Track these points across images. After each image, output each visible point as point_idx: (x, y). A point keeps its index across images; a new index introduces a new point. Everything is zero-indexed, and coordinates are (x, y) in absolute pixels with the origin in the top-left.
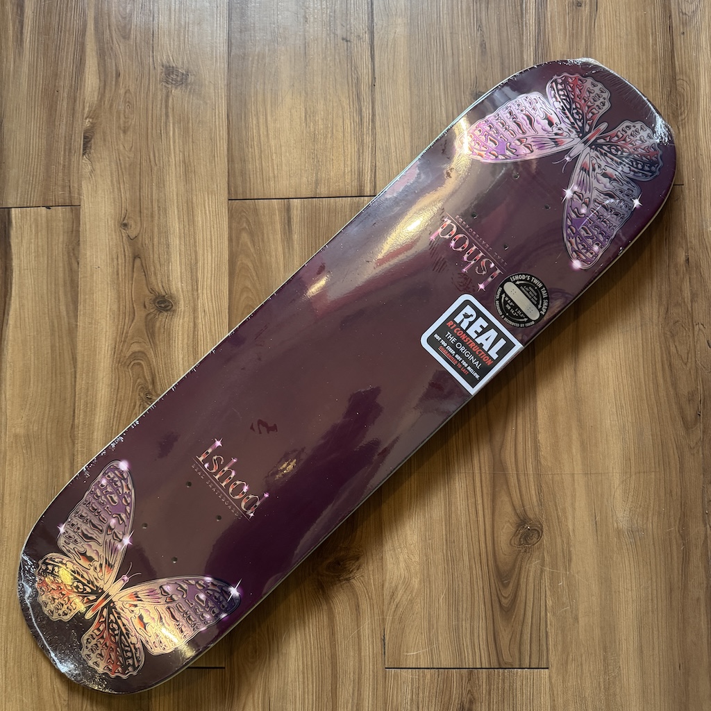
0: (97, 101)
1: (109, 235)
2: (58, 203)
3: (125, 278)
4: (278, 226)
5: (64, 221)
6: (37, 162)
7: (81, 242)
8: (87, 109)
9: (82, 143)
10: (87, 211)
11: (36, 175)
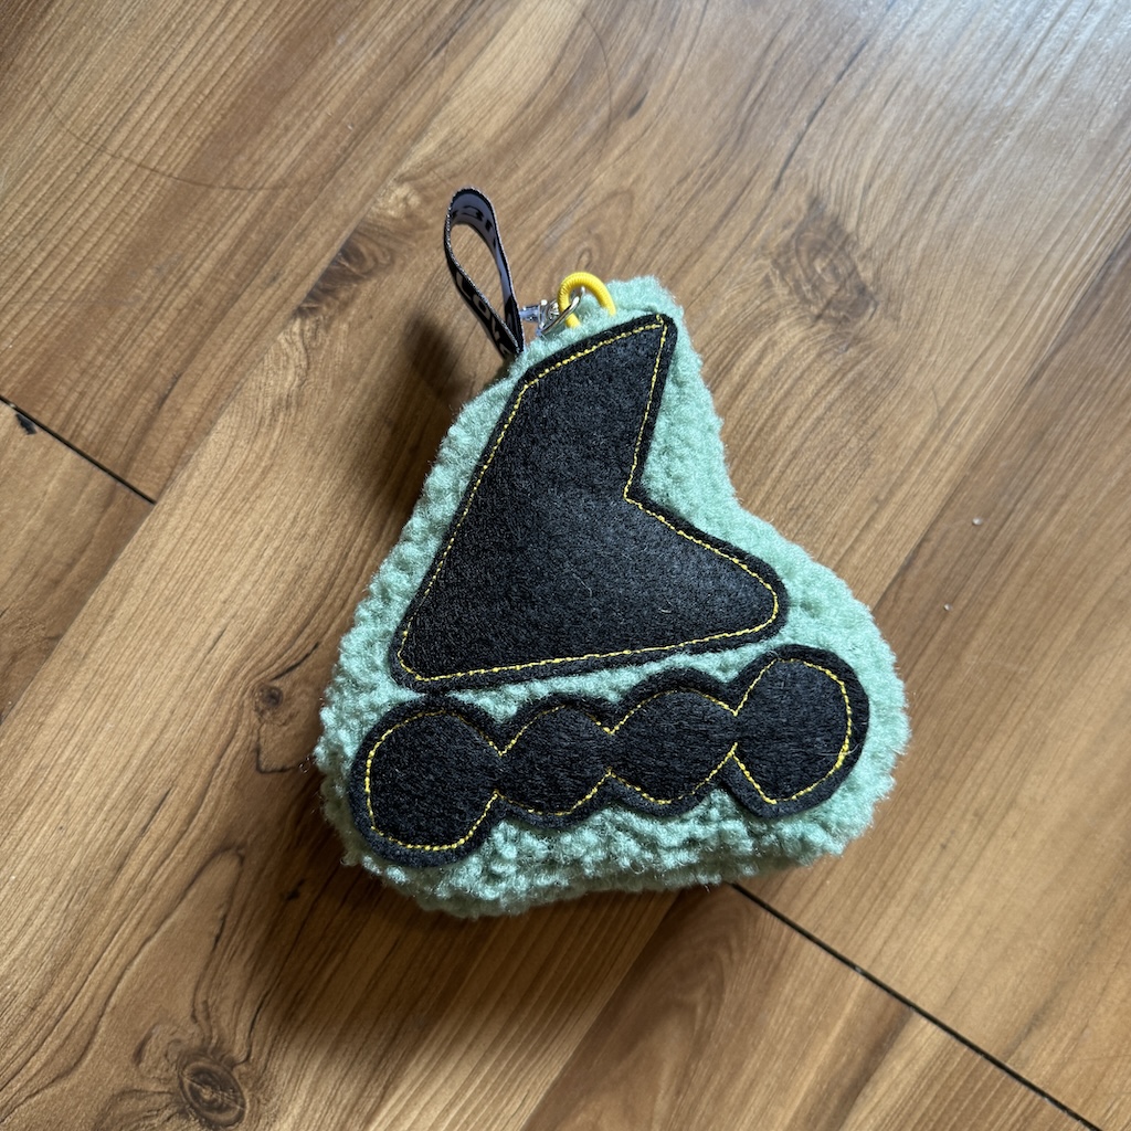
0: (490, 144)
1: (184, 696)
2: (77, 434)
3: (135, 900)
4: (807, 1079)
5: (49, 520)
6: (105, 212)
7: (59, 647)
8: (426, 148)
9: (324, 264)
10: (165, 543)
11: (67, 260)
